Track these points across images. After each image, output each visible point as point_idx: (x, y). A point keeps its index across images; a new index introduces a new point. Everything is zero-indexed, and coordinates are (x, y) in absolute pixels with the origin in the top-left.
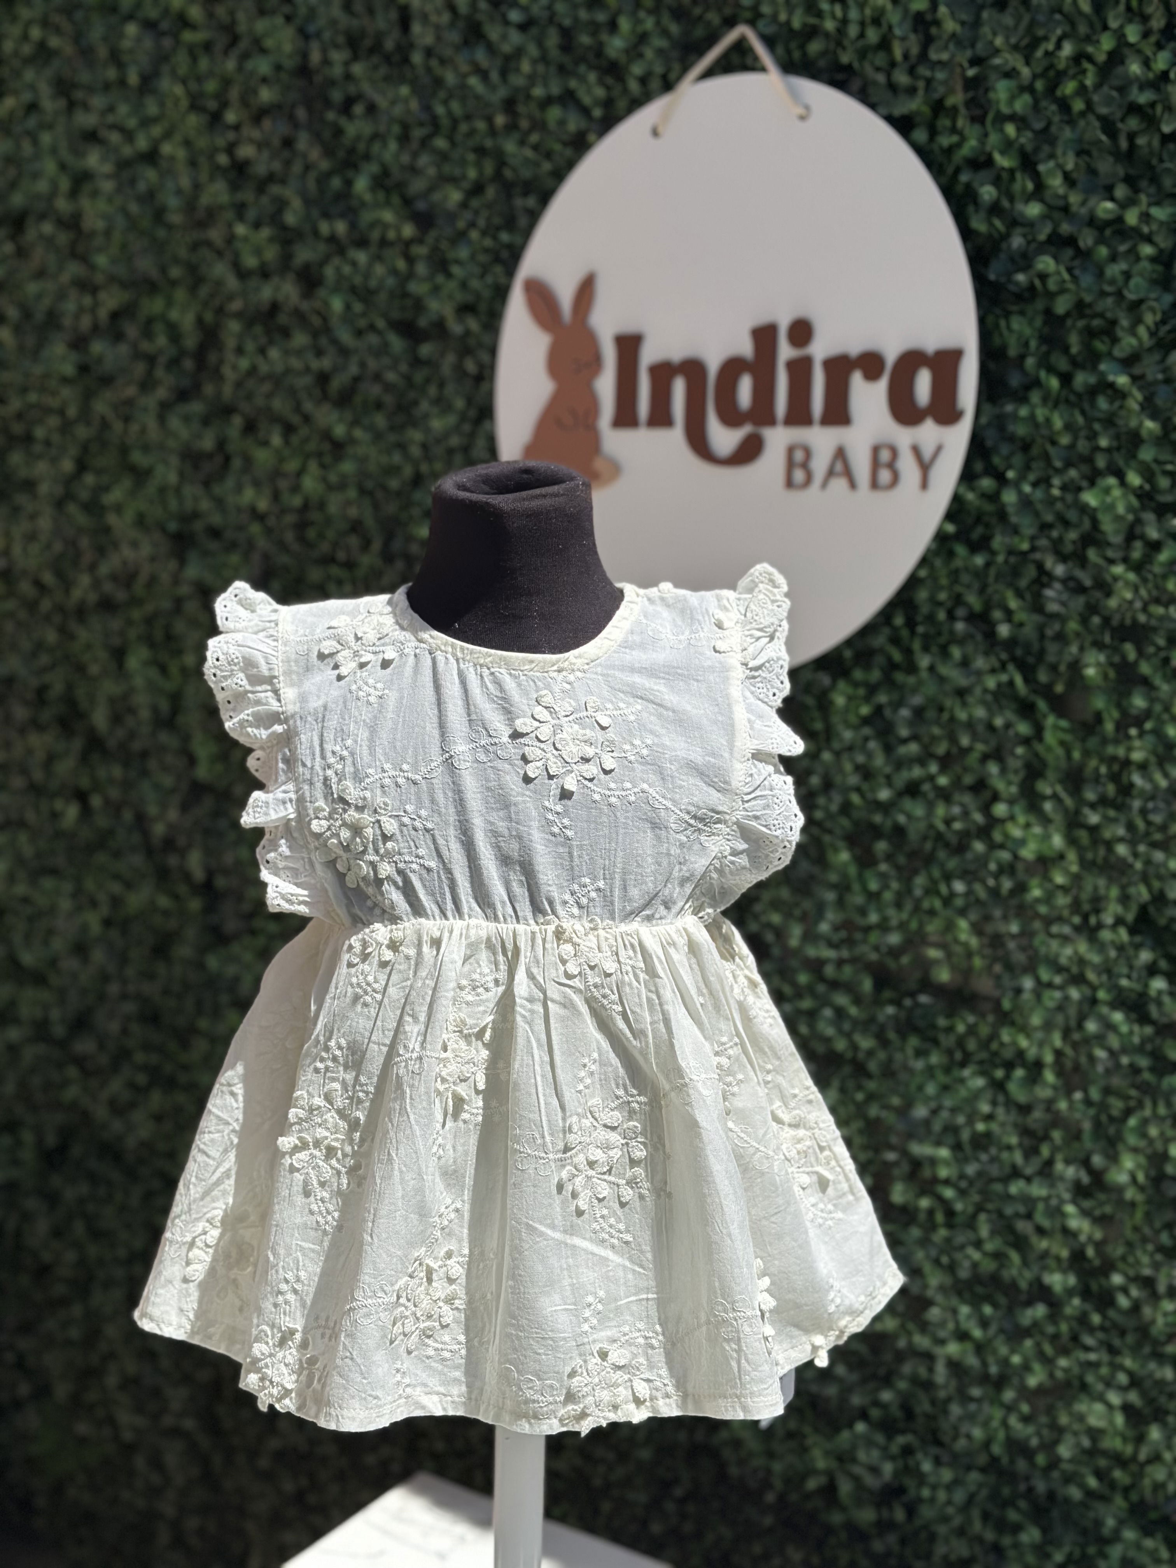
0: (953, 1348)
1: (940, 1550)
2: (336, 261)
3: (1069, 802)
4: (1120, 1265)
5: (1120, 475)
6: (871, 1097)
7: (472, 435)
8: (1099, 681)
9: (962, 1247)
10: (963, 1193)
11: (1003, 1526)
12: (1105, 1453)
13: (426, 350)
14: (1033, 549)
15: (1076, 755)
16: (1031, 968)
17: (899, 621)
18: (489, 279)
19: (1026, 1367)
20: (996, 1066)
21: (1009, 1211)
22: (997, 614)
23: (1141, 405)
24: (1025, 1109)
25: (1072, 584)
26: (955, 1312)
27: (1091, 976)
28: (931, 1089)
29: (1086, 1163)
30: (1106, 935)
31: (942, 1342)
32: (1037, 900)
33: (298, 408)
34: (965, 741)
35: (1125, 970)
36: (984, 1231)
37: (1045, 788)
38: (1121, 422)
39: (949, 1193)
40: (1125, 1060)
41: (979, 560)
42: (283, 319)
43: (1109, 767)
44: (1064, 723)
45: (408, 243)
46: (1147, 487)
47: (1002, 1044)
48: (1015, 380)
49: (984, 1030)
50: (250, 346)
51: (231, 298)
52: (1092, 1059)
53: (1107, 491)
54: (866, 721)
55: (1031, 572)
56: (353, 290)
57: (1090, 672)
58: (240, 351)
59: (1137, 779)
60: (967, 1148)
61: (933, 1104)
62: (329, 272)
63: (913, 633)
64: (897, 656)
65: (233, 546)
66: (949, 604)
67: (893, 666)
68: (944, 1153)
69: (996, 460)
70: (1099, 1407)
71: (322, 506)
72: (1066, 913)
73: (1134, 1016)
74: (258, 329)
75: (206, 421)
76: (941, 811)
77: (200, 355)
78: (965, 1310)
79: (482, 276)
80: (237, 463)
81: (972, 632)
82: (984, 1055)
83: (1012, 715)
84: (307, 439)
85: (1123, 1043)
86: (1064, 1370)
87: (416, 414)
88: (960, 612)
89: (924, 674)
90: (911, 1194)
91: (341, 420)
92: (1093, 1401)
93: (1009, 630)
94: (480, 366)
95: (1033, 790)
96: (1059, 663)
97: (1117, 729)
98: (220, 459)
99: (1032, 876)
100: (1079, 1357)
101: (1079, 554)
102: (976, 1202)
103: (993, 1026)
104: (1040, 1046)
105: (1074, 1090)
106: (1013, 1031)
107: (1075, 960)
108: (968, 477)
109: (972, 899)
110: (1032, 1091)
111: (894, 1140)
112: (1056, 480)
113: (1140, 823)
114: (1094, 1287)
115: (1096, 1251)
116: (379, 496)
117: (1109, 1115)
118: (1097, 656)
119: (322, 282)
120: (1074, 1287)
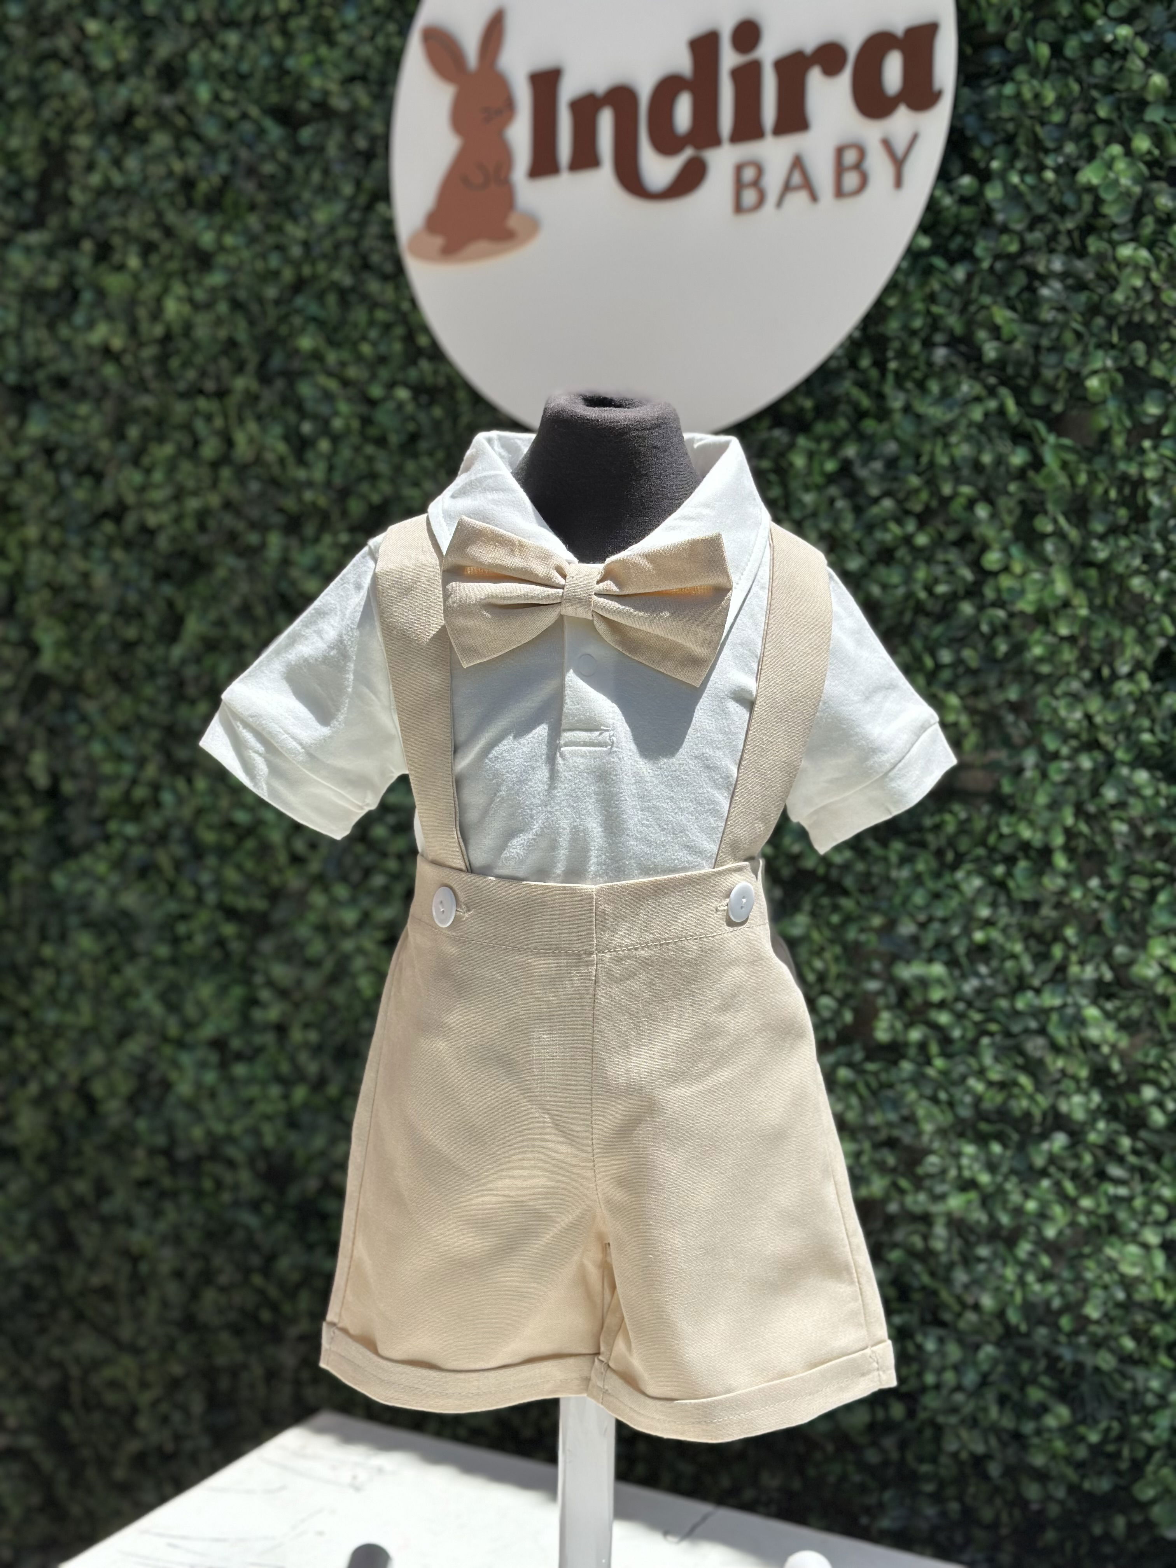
0: (956, 1202)
1: (951, 1445)
2: (204, 44)
3: (1073, 534)
4: (1151, 1074)
5: (1126, 142)
6: (848, 919)
7: (361, 225)
8: (1107, 390)
9: (963, 1078)
10: (960, 1017)
11: (1023, 1411)
12: (1141, 1306)
13: (306, 134)
14: (1024, 249)
15: (1082, 479)
16: (1033, 741)
17: (865, 362)
18: (380, 40)
19: (1043, 1215)
20: (996, 863)
21: (1016, 1028)
22: (982, 335)
23: (1146, 59)
24: (1031, 907)
25: (1070, 281)
26: (957, 1155)
27: (1105, 739)
28: (919, 898)
29: (1108, 957)
30: (1123, 688)
31: (942, 1198)
32: (1040, 660)
33: (159, 222)
34: (947, 489)
35: (1146, 723)
36: (988, 1059)
37: (1044, 525)
38: (1121, 87)
39: (943, 1018)
40: (1149, 831)
41: (960, 273)
42: (140, 122)
43: (1120, 491)
44: (1067, 441)
45: (284, 18)
46: (1156, 152)
47: (1001, 836)
48: (995, 58)
49: (979, 824)
50: (103, 158)
51: (80, 112)
52: (1108, 834)
53: (1109, 165)
54: (831, 479)
55: (1020, 279)
56: (222, 76)
57: (1093, 383)
58: (90, 167)
59: (1155, 499)
60: (964, 961)
61: (922, 917)
62: (195, 58)
63: (883, 371)
64: (866, 402)
65: (82, 395)
66: (923, 334)
67: (861, 415)
68: (938, 969)
69: (977, 153)
70: (1133, 1249)
71: (188, 328)
72: (1073, 669)
73: (1159, 774)
74: (112, 140)
75: (50, 252)
76: (921, 574)
77: (43, 183)
78: (969, 1149)
79: (372, 38)
80: (87, 296)
81: (955, 359)
82: (981, 851)
83: (1004, 446)
84: (170, 257)
85: (1147, 810)
86: (1089, 1213)
87: (297, 207)
88: (939, 338)
89: (898, 417)
90: (899, 1025)
91: (209, 227)
92: (1125, 1243)
93: (997, 349)
94: (373, 139)
95: (1033, 530)
96: (1057, 377)
97: (1128, 444)
98: (67, 295)
99: (1031, 631)
100: (1106, 1194)
101: (1078, 244)
102: (976, 1024)
103: (989, 817)
104: (1046, 830)
105: (1090, 876)
106: (1013, 819)
107: (1085, 723)
108: (944, 176)
109: (961, 670)
110: (1040, 884)
111: (877, 966)
112: (1050, 161)
113: (1159, 547)
114: (1122, 1106)
115: (1123, 1062)
116: (255, 308)
117: (1132, 898)
118: (1102, 360)
119: (186, 72)
120: (1099, 1107)
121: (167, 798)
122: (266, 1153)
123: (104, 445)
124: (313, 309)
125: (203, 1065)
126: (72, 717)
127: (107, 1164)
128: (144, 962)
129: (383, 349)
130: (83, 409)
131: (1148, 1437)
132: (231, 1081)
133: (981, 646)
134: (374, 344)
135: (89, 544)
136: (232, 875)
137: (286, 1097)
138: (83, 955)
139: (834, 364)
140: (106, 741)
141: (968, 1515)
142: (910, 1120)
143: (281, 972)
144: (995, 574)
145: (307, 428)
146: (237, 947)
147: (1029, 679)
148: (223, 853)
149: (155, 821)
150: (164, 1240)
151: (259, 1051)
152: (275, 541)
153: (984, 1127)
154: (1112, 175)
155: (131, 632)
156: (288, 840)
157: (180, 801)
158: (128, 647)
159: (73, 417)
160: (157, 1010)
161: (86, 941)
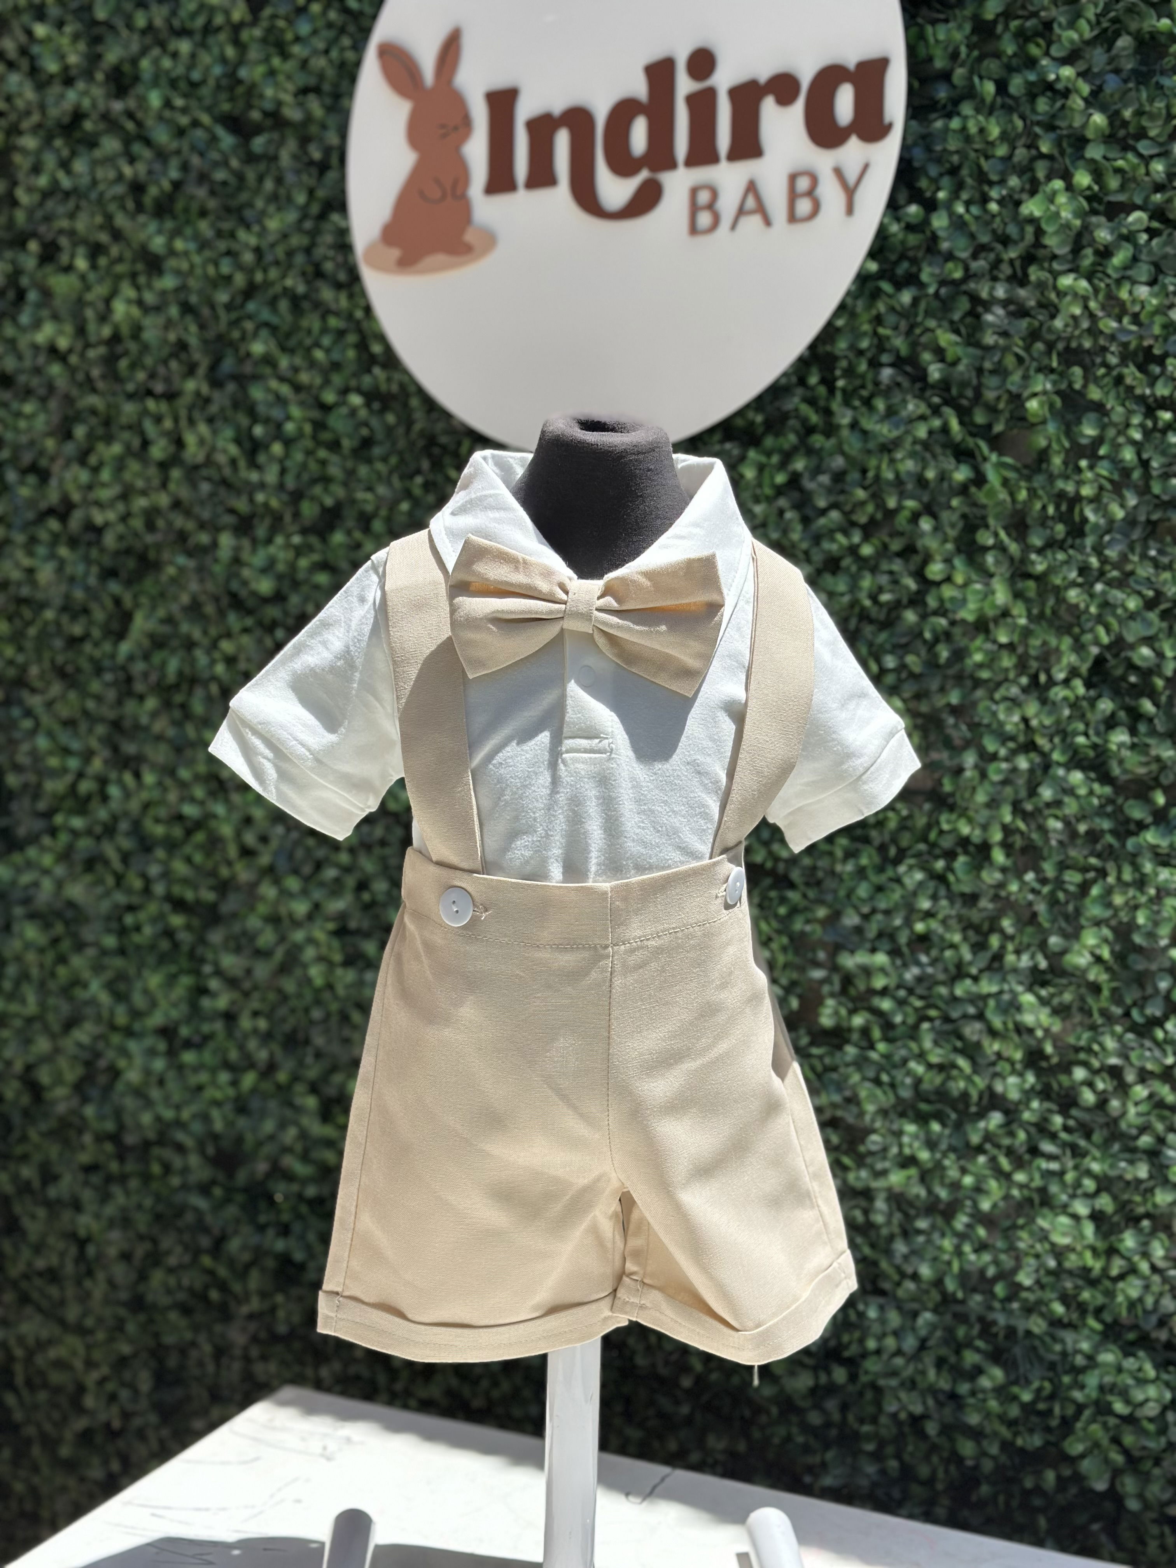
0: (896, 1178)
1: (891, 1407)
2: (156, 51)
3: (1014, 548)
4: (1082, 1056)
5: (1067, 177)
6: (794, 911)
7: (314, 234)
8: (1046, 412)
9: (905, 1061)
10: (901, 1003)
11: (960, 1373)
12: (1070, 1273)
13: (259, 143)
14: (969, 276)
15: (1023, 495)
16: (973, 743)
17: (813, 380)
18: (334, 54)
19: (979, 1189)
20: (937, 858)
21: (955, 1014)
22: (927, 356)
23: (1085, 100)
24: (971, 899)
25: (1012, 308)
26: (899, 1134)
27: (1041, 741)
28: (863, 890)
29: (1043, 946)
30: (1058, 693)
31: (883, 1174)
32: (980, 666)
33: (108, 225)
34: (892, 503)
35: (1081, 727)
36: (928, 1043)
37: (986, 539)
38: (1062, 124)
39: (886, 1005)
40: (1082, 828)
41: (906, 297)
42: (88, 125)
43: (1057, 507)
44: (1008, 460)
45: (237, 28)
46: (1096, 188)
47: (941, 832)
48: (942, 93)
49: (921, 821)
50: (50, 160)
51: (26, 114)
52: (1043, 830)
53: (1051, 198)
54: (780, 491)
55: (964, 304)
56: (173, 83)
57: (1033, 405)
58: (36, 169)
59: (1090, 515)
60: (905, 950)
61: (866, 910)
62: (145, 64)
63: (831, 388)
64: (814, 418)
65: (28, 393)
66: (869, 355)
67: (809, 430)
68: (881, 959)
69: (923, 183)
70: (1064, 1220)
71: (137, 330)
72: (1012, 675)
73: (1093, 775)
74: (58, 143)
76: (866, 582)
78: (911, 1128)
79: (327, 52)
80: (32, 296)
81: (900, 379)
82: (922, 847)
83: (949, 463)
84: (120, 260)
85: (1081, 808)
86: (1021, 1186)
87: (248, 214)
88: (885, 358)
89: (845, 433)
90: (843, 1012)
91: (160, 232)
92: (1057, 1215)
93: (941, 370)
94: (327, 151)
95: (974, 542)
96: (998, 398)
97: (1065, 463)
98: (11, 295)
99: (973, 639)
100: (1039, 1168)
101: (1019, 273)
102: (916, 1010)
103: (930, 814)
104: (985, 827)
105: (1025, 871)
106: (954, 817)
107: (1022, 726)
108: (893, 206)
109: (904, 675)
110: (978, 877)
111: (821, 955)
112: (994, 193)
113: (1094, 561)
114: (1055, 1086)
115: (1055, 1046)
116: (206, 312)
117: (1066, 891)
118: (1042, 384)
119: (136, 79)
120: (1032, 1088)
121: (114, 791)
122: (215, 1137)
123: (50, 444)
124: (266, 315)
125: (152, 1053)
126: (16, 712)
127: (54, 1151)
128: (91, 952)
129: (336, 356)
130: (28, 408)
131: (1078, 1395)
132: (180, 1068)
133: (923, 652)
134: (328, 351)
135: (33, 540)
136: (180, 867)
137: (235, 1083)
138: (28, 945)
139: (784, 381)
140: (50, 735)
141: (907, 1473)
142: (852, 1100)
143: (230, 962)
144: (938, 584)
145: (258, 431)
146: (185, 937)
147: (969, 683)
148: (172, 846)
149: (102, 814)
150: (111, 1224)
151: (207, 1038)
152: (226, 540)
153: (924, 1107)
154: (1053, 208)
155: (77, 629)
156: (238, 834)
157: (127, 795)
158: (74, 642)
159: (18, 415)
160: (104, 998)
161: (31, 932)
